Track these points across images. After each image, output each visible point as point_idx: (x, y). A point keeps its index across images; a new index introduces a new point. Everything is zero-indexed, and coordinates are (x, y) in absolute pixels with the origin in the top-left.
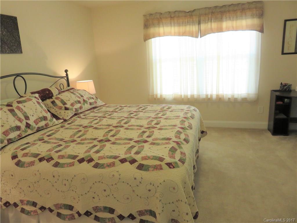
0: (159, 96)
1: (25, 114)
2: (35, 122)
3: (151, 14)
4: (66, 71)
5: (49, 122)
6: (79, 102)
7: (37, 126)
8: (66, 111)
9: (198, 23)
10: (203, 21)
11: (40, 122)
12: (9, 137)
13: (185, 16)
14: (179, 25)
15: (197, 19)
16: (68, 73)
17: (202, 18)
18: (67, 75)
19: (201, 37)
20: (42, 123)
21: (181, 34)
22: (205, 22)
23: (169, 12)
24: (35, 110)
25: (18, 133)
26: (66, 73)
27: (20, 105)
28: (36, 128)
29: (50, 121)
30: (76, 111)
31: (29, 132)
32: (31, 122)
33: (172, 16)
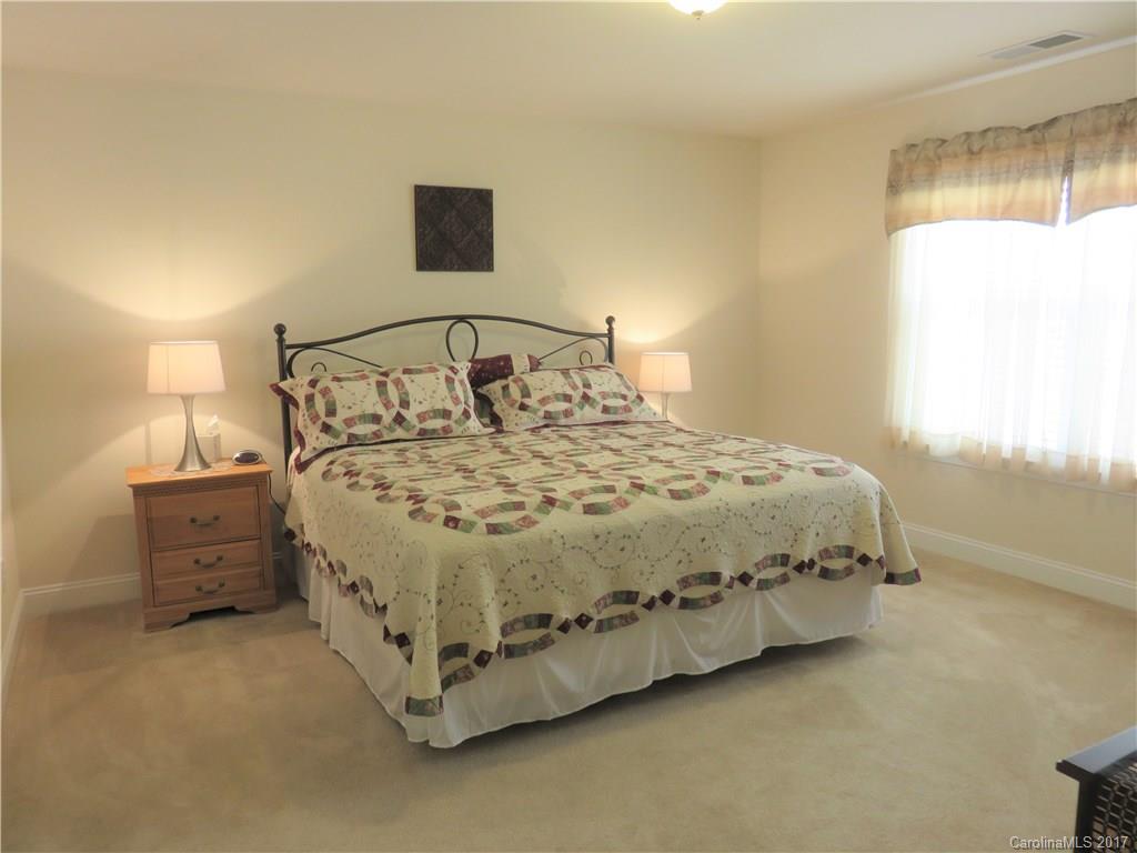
0: (905, 435)
1: (403, 396)
2: (418, 416)
3: (913, 145)
4: (610, 320)
5: (454, 425)
6: (568, 398)
7: (419, 426)
8: (522, 413)
9: (1061, 169)
10: (1085, 158)
11: (431, 418)
12: (352, 431)
13: (1020, 146)
14: (995, 178)
15: (1062, 155)
16: (614, 326)
17: (1081, 148)
18: (610, 330)
19: (1069, 220)
20: (438, 423)
21: (999, 211)
22: (1093, 162)
23: (968, 135)
24: (429, 393)
25: (375, 427)
26: (607, 326)
27: (405, 378)
28: (417, 429)
29: (456, 422)
30: (545, 418)
31: (400, 433)
32: (410, 415)
33: (976, 148)
